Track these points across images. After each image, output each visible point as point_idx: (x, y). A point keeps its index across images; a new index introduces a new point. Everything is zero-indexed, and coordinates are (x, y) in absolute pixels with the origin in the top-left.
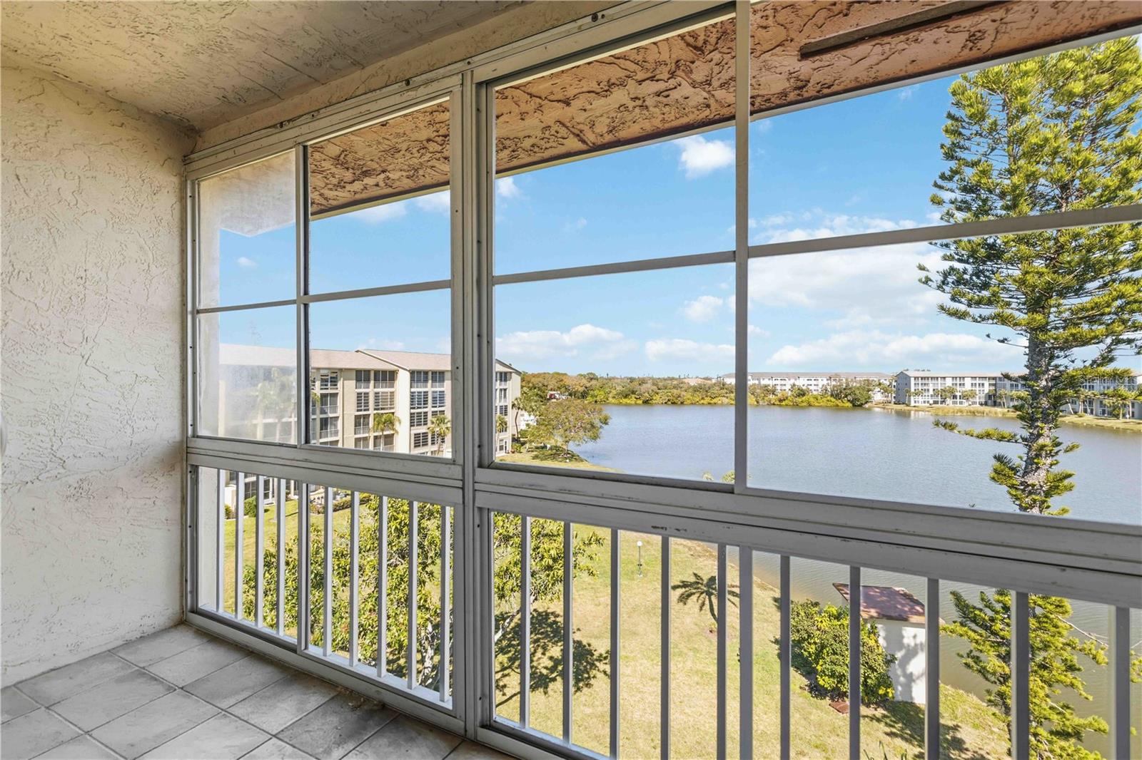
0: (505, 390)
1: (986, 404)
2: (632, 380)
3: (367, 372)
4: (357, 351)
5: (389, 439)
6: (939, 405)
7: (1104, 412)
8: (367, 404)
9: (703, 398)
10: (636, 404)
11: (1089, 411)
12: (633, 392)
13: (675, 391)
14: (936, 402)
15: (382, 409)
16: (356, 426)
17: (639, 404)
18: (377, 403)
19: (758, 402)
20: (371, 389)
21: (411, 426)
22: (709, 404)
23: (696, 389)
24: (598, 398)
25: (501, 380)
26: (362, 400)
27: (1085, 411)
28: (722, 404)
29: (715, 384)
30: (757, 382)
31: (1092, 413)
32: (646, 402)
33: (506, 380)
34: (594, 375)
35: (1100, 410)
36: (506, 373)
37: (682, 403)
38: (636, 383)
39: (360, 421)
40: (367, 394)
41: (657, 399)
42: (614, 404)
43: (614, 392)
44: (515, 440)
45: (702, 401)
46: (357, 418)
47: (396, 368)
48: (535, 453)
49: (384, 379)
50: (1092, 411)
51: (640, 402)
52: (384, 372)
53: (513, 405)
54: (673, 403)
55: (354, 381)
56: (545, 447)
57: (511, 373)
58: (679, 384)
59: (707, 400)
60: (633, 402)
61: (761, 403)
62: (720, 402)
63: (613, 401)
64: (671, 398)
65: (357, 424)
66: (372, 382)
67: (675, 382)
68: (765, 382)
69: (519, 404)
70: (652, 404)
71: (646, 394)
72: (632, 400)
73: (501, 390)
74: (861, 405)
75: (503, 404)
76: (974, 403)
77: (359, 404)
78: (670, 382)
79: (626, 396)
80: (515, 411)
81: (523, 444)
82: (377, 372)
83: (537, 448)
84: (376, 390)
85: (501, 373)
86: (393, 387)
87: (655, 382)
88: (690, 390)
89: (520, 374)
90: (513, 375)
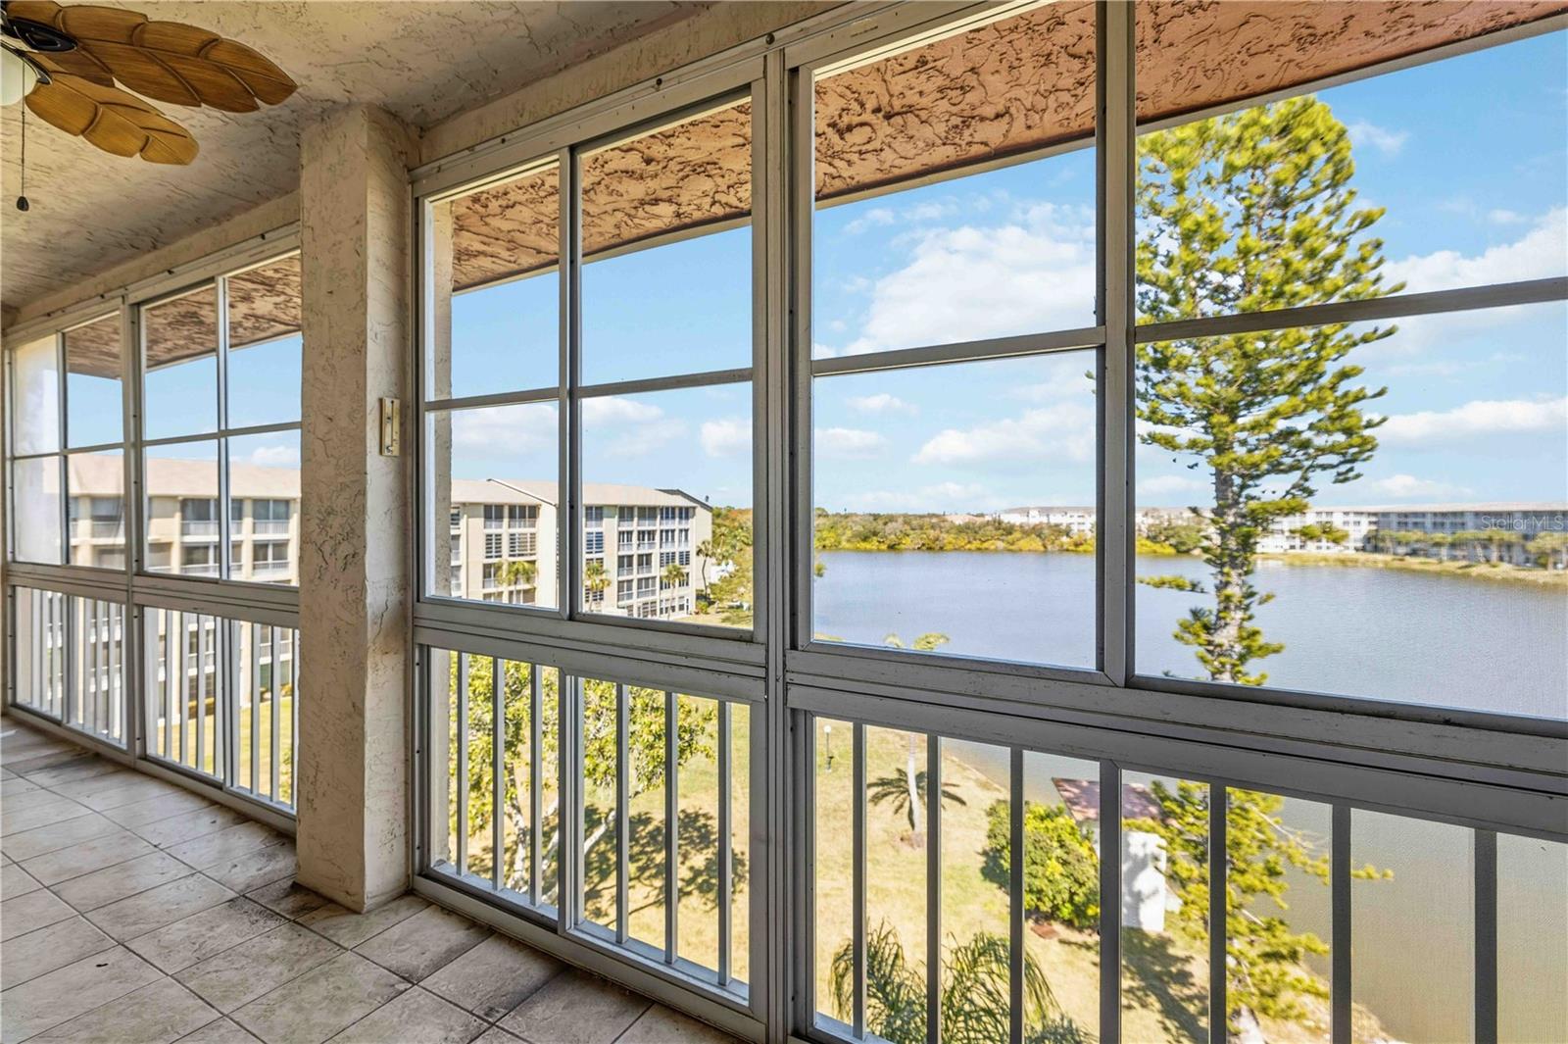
0: (687, 531)
1: (1364, 549)
2: (876, 517)
3: (499, 508)
4: (489, 480)
5: (529, 594)
6: (1298, 551)
7: (1527, 560)
8: (499, 548)
9: (969, 542)
10: (879, 550)
11: (1506, 558)
12: (875, 534)
13: (932, 533)
14: (1292, 547)
15: (519, 555)
16: (485, 577)
17: (883, 551)
18: (512, 548)
19: (1045, 547)
20: (504, 529)
22: (979, 549)
23: (962, 530)
24: (827, 543)
25: (681, 518)
26: (492, 543)
27: (1501, 559)
28: (996, 551)
29: (988, 523)
30: (1045, 520)
31: (1510, 562)
32: (892, 547)
33: (687, 518)
34: (823, 510)
35: (1522, 558)
36: (687, 509)
37: (941, 548)
38: (881, 522)
39: (489, 572)
40: (499, 536)
41: (907, 542)
42: (848, 550)
43: (849, 533)
44: (700, 596)
45: (969, 546)
46: (487, 567)
47: (539, 502)
48: (726, 614)
49: (522, 516)
50: (1511, 557)
51: (884, 547)
52: (522, 508)
53: (699, 552)
54: (930, 549)
55: (482, 520)
56: (740, 607)
57: (694, 508)
58: (937, 521)
59: (976, 544)
60: (874, 547)
61: (1049, 547)
62: (993, 547)
63: (848, 545)
64: (926, 541)
65: (486, 575)
66: (506, 520)
67: (934, 520)
68: (1055, 519)
69: (707, 549)
70: (900, 551)
71: (893, 536)
72: (873, 544)
73: (681, 531)
74: (1187, 552)
75: (683, 549)
76: (1347, 548)
77: (489, 549)
78: (928, 519)
79: (865, 539)
80: (702, 557)
81: (711, 603)
82: (512, 508)
83: (731, 607)
84: (512, 531)
85: (681, 509)
86: (533, 526)
87: (907, 519)
88: (953, 531)
89: (709, 509)
90: (699, 510)
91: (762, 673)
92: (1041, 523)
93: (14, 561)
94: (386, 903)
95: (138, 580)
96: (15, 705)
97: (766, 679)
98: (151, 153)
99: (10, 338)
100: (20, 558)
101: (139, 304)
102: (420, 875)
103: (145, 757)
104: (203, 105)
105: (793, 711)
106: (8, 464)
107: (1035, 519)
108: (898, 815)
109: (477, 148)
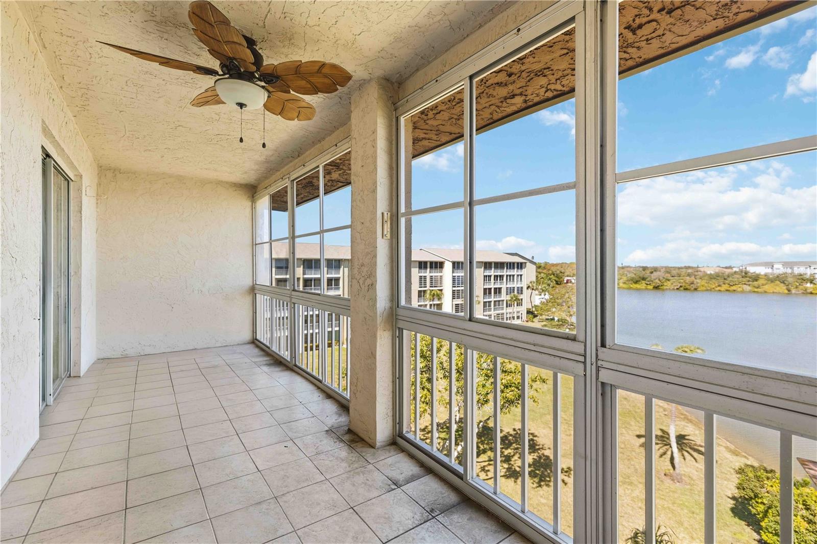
0: (521, 275)
2: (645, 268)
3: (426, 263)
4: (421, 250)
5: (439, 306)
8: (425, 283)
9: (719, 286)
10: (646, 289)
12: (644, 279)
13: (688, 279)
15: (435, 287)
16: (419, 297)
17: (650, 289)
18: (431, 283)
19: (789, 290)
20: (428, 273)
21: (453, 299)
22: (727, 290)
23: (712, 277)
25: (518, 268)
26: (422, 280)
28: (743, 292)
29: (735, 272)
30: (789, 271)
32: (656, 288)
33: (521, 268)
36: (522, 264)
37: (696, 289)
38: (648, 272)
39: (421, 294)
40: (425, 277)
41: (668, 285)
42: (623, 288)
43: (625, 278)
44: (529, 312)
45: (719, 288)
46: (420, 292)
47: (444, 260)
48: (544, 323)
49: (436, 267)
51: (650, 287)
52: (436, 263)
53: (528, 287)
54: (686, 289)
55: (418, 269)
56: (553, 319)
57: (525, 263)
58: (693, 272)
59: (725, 287)
60: (643, 287)
61: (793, 291)
62: (740, 290)
64: (684, 284)
65: (419, 296)
66: (428, 269)
67: (690, 271)
68: (797, 270)
69: (533, 286)
70: (663, 290)
71: (657, 281)
72: (642, 285)
73: (518, 275)
75: (519, 285)
77: (420, 283)
78: (684, 270)
79: (636, 282)
80: (530, 291)
81: (535, 316)
82: (431, 263)
83: (547, 319)
84: (431, 274)
85: (518, 263)
86: (442, 272)
87: (668, 270)
88: (706, 278)
89: (534, 263)
90: (528, 264)
91: (582, 359)
92: (785, 273)
93: (256, 284)
94: (385, 446)
95: (294, 293)
96: (256, 339)
97: (585, 363)
98: (300, 117)
99: (255, 198)
100: (257, 283)
101: (293, 180)
102: (399, 436)
103: (296, 365)
104: (319, 93)
105: (603, 384)
106: (254, 246)
107: (779, 269)
108: (662, 459)
109: (425, 87)
